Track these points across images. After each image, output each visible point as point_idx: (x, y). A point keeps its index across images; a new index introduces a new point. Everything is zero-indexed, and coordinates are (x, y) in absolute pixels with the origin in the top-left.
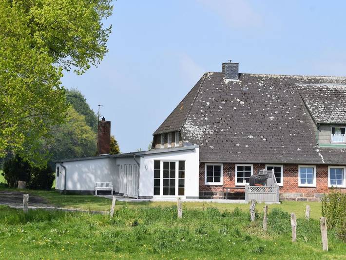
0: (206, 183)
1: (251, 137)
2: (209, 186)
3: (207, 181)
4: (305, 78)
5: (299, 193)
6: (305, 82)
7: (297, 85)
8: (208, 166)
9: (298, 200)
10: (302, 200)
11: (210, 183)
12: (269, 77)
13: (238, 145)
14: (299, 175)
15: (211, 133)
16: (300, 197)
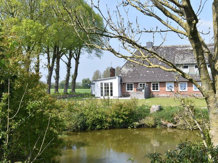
0: (127, 91)
1: (148, 71)
2: (128, 92)
3: (127, 90)
4: (182, 46)
5: (166, 94)
6: (181, 47)
7: (177, 49)
8: (127, 84)
9: (166, 97)
10: (167, 97)
11: (128, 91)
12: (166, 46)
13: (141, 75)
14: (166, 86)
15: (132, 71)
16: (167, 96)
